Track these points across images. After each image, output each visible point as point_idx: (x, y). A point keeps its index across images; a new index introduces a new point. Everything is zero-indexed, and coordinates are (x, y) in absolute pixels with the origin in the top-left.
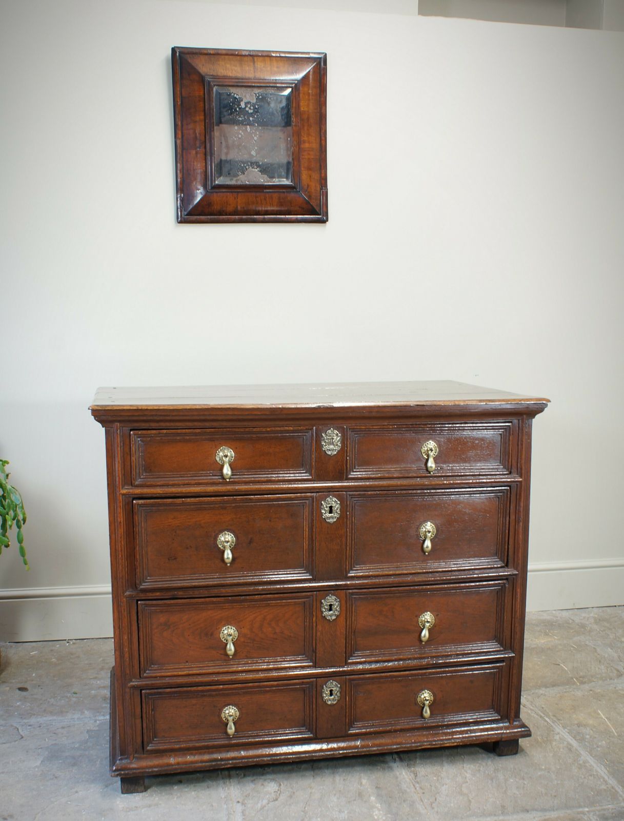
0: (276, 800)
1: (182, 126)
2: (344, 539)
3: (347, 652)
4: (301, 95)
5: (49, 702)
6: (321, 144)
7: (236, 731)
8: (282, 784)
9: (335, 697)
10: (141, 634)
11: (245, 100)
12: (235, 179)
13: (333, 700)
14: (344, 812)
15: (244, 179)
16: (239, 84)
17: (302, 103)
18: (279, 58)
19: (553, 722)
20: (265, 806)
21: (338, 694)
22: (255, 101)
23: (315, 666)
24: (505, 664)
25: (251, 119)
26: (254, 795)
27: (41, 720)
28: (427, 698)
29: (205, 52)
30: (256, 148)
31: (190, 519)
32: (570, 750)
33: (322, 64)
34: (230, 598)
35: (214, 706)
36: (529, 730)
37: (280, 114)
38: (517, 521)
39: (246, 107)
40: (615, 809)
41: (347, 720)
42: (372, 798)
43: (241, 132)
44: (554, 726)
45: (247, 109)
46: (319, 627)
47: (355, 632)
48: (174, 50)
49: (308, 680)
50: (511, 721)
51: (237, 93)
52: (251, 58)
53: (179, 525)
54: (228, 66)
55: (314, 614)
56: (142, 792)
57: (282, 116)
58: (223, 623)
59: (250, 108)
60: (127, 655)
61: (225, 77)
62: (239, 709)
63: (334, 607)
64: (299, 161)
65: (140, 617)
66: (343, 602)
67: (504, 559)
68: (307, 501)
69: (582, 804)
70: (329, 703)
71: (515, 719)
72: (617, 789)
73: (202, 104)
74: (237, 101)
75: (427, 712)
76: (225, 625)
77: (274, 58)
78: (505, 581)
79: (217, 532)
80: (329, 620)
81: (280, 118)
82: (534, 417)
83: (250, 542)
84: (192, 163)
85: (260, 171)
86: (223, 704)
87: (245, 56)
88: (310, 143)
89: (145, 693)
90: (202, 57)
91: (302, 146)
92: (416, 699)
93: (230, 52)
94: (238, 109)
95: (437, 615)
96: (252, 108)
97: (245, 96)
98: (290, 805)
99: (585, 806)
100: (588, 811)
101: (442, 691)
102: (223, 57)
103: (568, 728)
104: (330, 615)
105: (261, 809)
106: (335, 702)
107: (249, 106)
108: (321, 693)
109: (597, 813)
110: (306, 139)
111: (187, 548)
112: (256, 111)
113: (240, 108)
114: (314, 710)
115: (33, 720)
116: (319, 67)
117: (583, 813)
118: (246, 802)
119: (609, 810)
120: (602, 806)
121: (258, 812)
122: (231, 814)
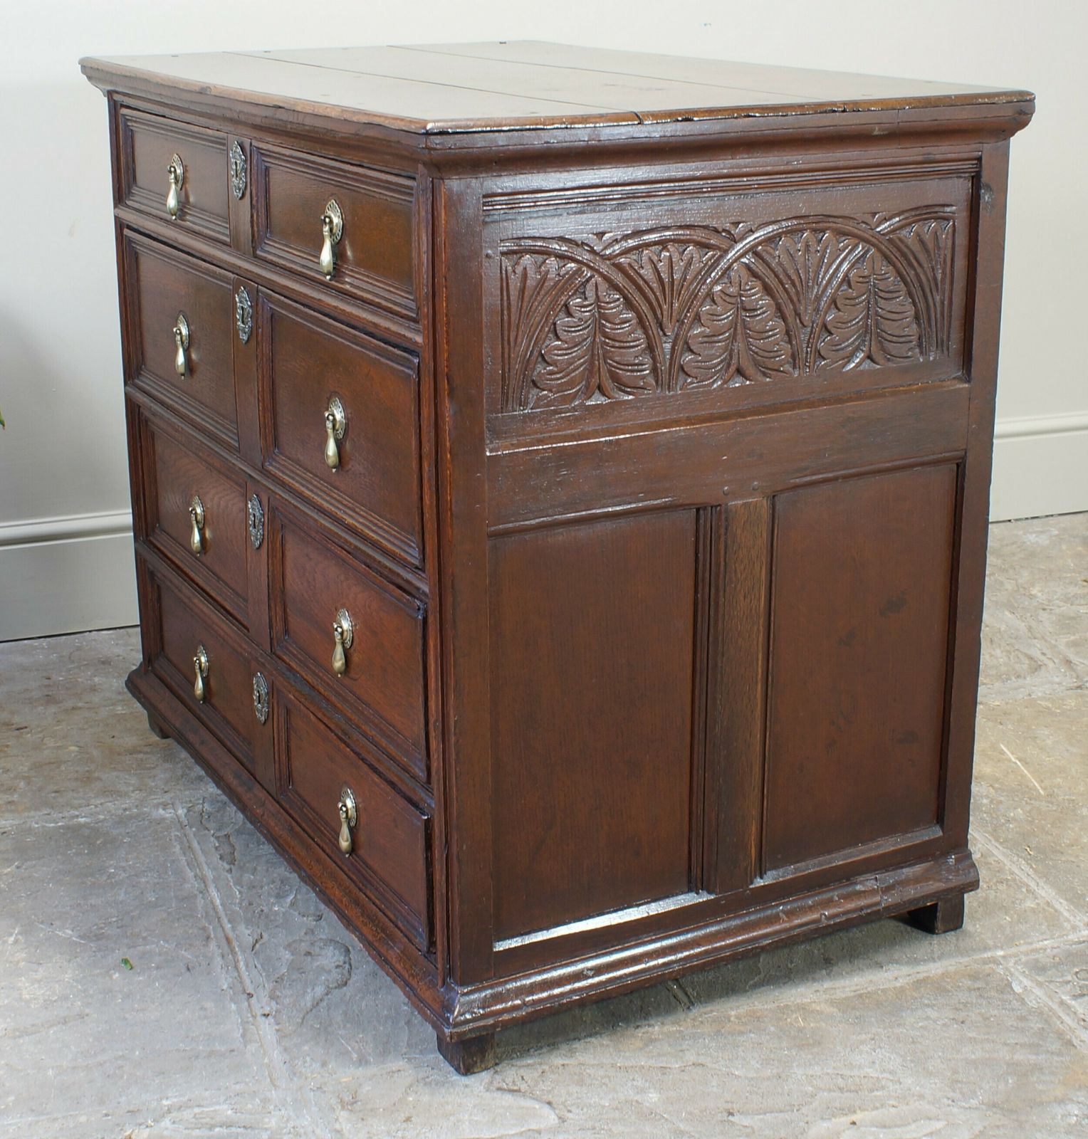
0: (344, 984)
20: (321, 1000)
26: (294, 977)
40: (1058, 947)
69: (990, 942)
72: (1057, 906)
98: (376, 993)
99: (996, 947)
100: (1004, 957)
105: (314, 1007)
109: (1024, 959)
117: (995, 961)
118: (278, 993)
119: (1045, 950)
120: (1031, 943)
121: (308, 1013)
122: (248, 1022)
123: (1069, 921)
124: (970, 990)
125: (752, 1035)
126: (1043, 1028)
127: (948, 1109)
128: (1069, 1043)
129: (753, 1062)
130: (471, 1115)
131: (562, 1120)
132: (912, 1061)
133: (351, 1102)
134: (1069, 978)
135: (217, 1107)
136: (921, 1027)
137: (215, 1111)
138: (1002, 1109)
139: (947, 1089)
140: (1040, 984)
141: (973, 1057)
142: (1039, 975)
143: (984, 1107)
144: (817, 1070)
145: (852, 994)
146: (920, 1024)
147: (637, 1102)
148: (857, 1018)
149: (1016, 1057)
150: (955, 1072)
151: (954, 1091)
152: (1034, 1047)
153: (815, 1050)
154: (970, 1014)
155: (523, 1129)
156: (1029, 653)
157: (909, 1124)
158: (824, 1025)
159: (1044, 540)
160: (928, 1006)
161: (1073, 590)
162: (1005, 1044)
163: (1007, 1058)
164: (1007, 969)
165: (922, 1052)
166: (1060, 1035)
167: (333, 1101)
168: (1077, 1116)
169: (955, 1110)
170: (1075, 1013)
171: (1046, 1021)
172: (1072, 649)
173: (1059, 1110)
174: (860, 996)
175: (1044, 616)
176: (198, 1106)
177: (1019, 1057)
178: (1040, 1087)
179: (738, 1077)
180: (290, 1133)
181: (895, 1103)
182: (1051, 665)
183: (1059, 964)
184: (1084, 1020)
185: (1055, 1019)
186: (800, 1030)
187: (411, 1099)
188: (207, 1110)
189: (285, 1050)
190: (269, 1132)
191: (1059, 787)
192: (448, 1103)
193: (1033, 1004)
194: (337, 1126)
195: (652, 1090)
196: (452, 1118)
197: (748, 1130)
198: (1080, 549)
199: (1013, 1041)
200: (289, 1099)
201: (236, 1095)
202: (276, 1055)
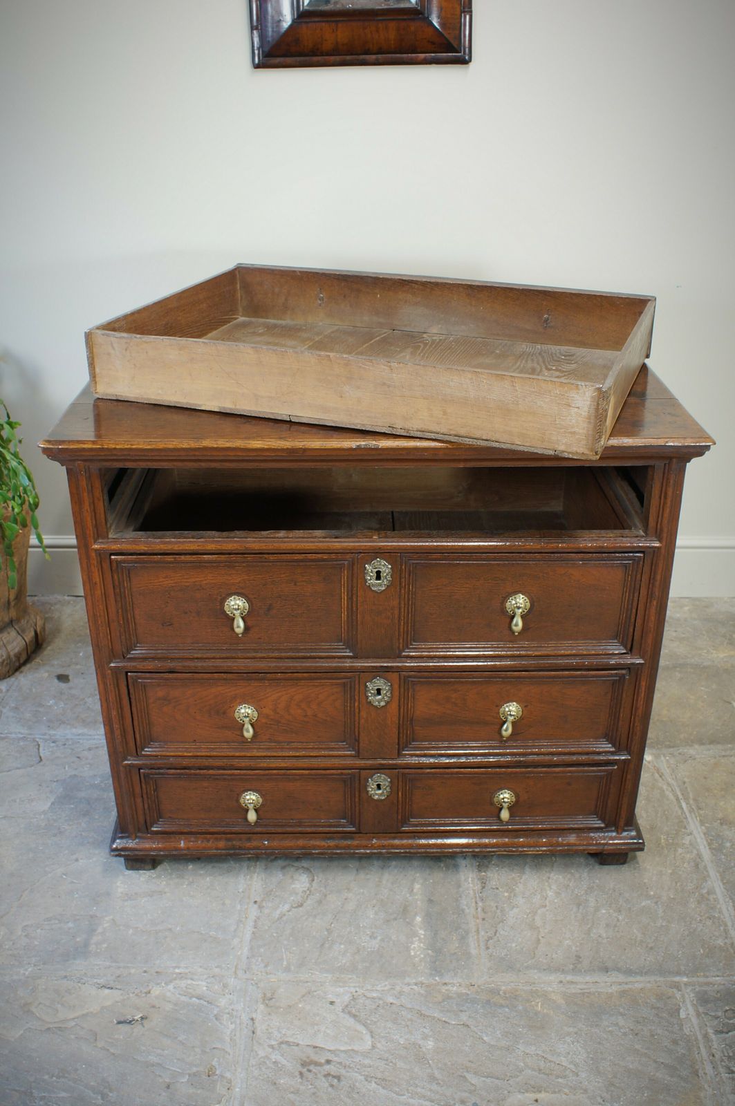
0: (301, 905)
2: (396, 612)
3: (401, 743)
5: (86, 703)
7: (259, 818)
8: (316, 878)
9: (383, 792)
10: (134, 709)
13: (381, 794)
14: (375, 938)
19: (690, 812)
20: (284, 915)
21: (388, 789)
23: (358, 756)
24: (616, 767)
26: (278, 893)
27: (69, 733)
28: (506, 800)
31: (187, 579)
32: (697, 866)
34: (245, 675)
35: (231, 791)
36: (643, 843)
38: (650, 596)
40: (724, 984)
41: (400, 817)
42: (418, 918)
44: (690, 819)
46: (364, 714)
47: (412, 720)
49: (350, 771)
50: (620, 831)
53: (173, 585)
55: (357, 698)
56: (150, 870)
58: (238, 701)
60: (117, 733)
62: (262, 796)
63: (383, 692)
65: (132, 691)
66: (396, 686)
67: (626, 644)
68: (346, 563)
69: (683, 968)
70: (376, 797)
71: (626, 828)
75: (505, 815)
76: (240, 704)
78: (624, 672)
79: (224, 596)
80: (376, 707)
82: (689, 461)
83: (269, 610)
86: (242, 789)
89: (144, 774)
92: (492, 798)
95: (526, 706)
98: (315, 916)
99: (684, 974)
100: (685, 984)
101: (527, 792)
103: (707, 825)
104: (378, 701)
105: (278, 919)
106: (383, 798)
108: (366, 786)
109: (697, 989)
111: (186, 613)
114: (357, 805)
115: (60, 733)
117: (677, 986)
118: (264, 904)
119: (714, 985)
120: (707, 977)
121: (273, 923)
122: (241, 921)
124: (653, 1007)
125: (507, 1010)
126: (684, 1054)
128: (696, 1073)
129: (498, 1032)
130: (327, 1028)
131: (374, 1047)
132: (592, 1059)
133: (268, 999)
134: (720, 1014)
135: (200, 983)
136: (609, 1031)
137: (197, 985)
139: (604, 1089)
140: (698, 1015)
141: (631, 1067)
142: (701, 1006)
144: (531, 1050)
145: (580, 991)
146: (610, 1029)
147: (420, 1045)
148: (574, 1013)
149: (657, 1074)
150: (615, 1077)
151: (607, 1092)
152: (672, 1070)
153: (539, 1032)
154: (644, 1028)
155: (350, 1048)
158: (552, 1012)
160: (622, 1014)
162: (655, 1062)
163: (652, 1074)
164: (683, 996)
165: (601, 1053)
166: (693, 1063)
167: (260, 996)
170: (710, 1047)
171: (689, 1048)
174: (583, 994)
176: (192, 979)
177: (659, 1075)
179: (485, 1042)
180: (229, 1014)
181: (566, 1090)
183: (717, 999)
184: (713, 1056)
185: (695, 1049)
186: (536, 1013)
187: (300, 1006)
188: (194, 983)
189: (251, 948)
190: (218, 1009)
192: (318, 1015)
193: (687, 1031)
194: (254, 1016)
195: (431, 1039)
196: (316, 1027)
199: (662, 1061)
200: (238, 988)
201: (213, 977)
202: (246, 950)
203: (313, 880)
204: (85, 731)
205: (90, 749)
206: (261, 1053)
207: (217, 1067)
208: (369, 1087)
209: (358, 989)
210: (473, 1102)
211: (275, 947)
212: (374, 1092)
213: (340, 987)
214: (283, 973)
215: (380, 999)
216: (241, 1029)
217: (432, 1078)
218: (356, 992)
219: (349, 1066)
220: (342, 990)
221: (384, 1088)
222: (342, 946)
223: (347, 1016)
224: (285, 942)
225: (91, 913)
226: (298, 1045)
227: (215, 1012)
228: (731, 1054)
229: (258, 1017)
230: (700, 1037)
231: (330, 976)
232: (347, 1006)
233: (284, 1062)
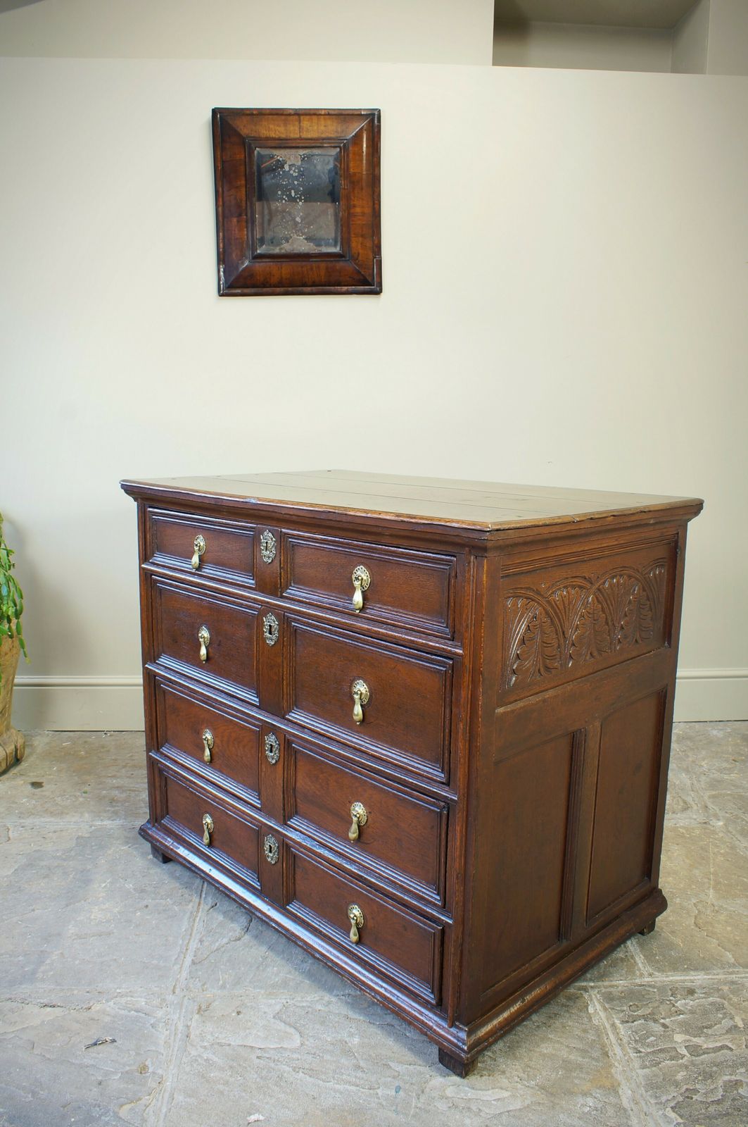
0: (239, 939)
1: (223, 191)
4: (351, 155)
5: (55, 800)
6: (374, 208)
8: (253, 919)
11: (289, 163)
12: (278, 248)
15: (287, 248)
16: (283, 145)
17: (351, 164)
18: (327, 117)
20: (222, 947)
22: (300, 163)
25: (296, 183)
26: (217, 931)
27: (37, 821)
29: (248, 112)
30: (301, 214)
33: (376, 122)
37: (327, 176)
39: (290, 169)
43: (284, 197)
45: (291, 172)
48: (215, 111)
51: (280, 154)
52: (297, 117)
54: (271, 126)
57: (329, 178)
59: (294, 171)
61: (267, 139)
64: (348, 227)
72: (637, 959)
73: (242, 168)
74: (280, 165)
77: (322, 117)
81: (328, 180)
83: (219, 645)
84: (233, 232)
85: (306, 239)
87: (290, 115)
88: (361, 207)
90: (245, 119)
91: (352, 211)
93: (274, 112)
94: (281, 173)
96: (296, 171)
97: (289, 159)
98: (251, 947)
99: (591, 979)
100: (592, 987)
102: (266, 117)
105: (217, 950)
107: (293, 169)
109: (603, 991)
110: (356, 203)
112: (301, 174)
113: (284, 172)
115: (28, 821)
116: (371, 125)
117: (585, 989)
118: (204, 938)
119: (618, 987)
120: (612, 981)
121: (212, 952)
122: (182, 952)
123: (639, 970)
124: (563, 1005)
126: (594, 1040)
127: (516, 1084)
128: (606, 1054)
130: (258, 1031)
131: (302, 1044)
133: (204, 1010)
134: (625, 1008)
135: (139, 999)
137: (137, 1001)
138: (547, 1091)
139: (521, 1070)
140: (605, 1009)
141: (545, 1051)
142: (607, 1003)
143: (537, 1088)
147: (346, 1042)
149: (570, 1057)
151: (524, 1072)
152: (584, 1052)
155: (279, 1046)
156: (686, 799)
157: (489, 1090)
159: (721, 735)
161: (725, 765)
162: (568, 1046)
163: (565, 1056)
164: (590, 996)
166: (603, 1046)
167: (196, 1008)
168: (590, 1107)
169: (519, 1086)
170: (618, 1034)
171: (599, 1035)
172: (711, 800)
173: (581, 1100)
175: (703, 778)
176: (132, 997)
177: (572, 1057)
178: (576, 1081)
180: (165, 1022)
182: (695, 807)
183: (623, 998)
184: (621, 1040)
185: (604, 1035)
188: (133, 999)
189: (190, 972)
190: (155, 1019)
191: (668, 883)
193: (595, 1022)
194: (189, 1024)
195: (357, 1036)
196: (247, 1031)
197: (396, 1074)
198: (739, 741)
199: (573, 1046)
200: (175, 1002)
201: (152, 994)
202: (184, 974)
203: (251, 921)
204: (52, 819)
205: (55, 832)
206: (194, 1053)
207: (150, 1066)
208: (296, 1077)
209: (288, 1001)
210: (397, 1085)
211: (212, 971)
212: (301, 1080)
213: (273, 999)
214: (218, 990)
215: (309, 1007)
216: (175, 1034)
217: (358, 1067)
218: (287, 1002)
219: (278, 1060)
220: (274, 1001)
221: (310, 1076)
222: (275, 969)
223: (278, 1022)
224: (222, 967)
225: (42, 949)
226: (229, 1045)
227: (152, 1022)
228: (638, 1038)
229: (194, 1024)
230: (608, 1026)
231: (263, 992)
232: (278, 1013)
233: (216, 1059)
